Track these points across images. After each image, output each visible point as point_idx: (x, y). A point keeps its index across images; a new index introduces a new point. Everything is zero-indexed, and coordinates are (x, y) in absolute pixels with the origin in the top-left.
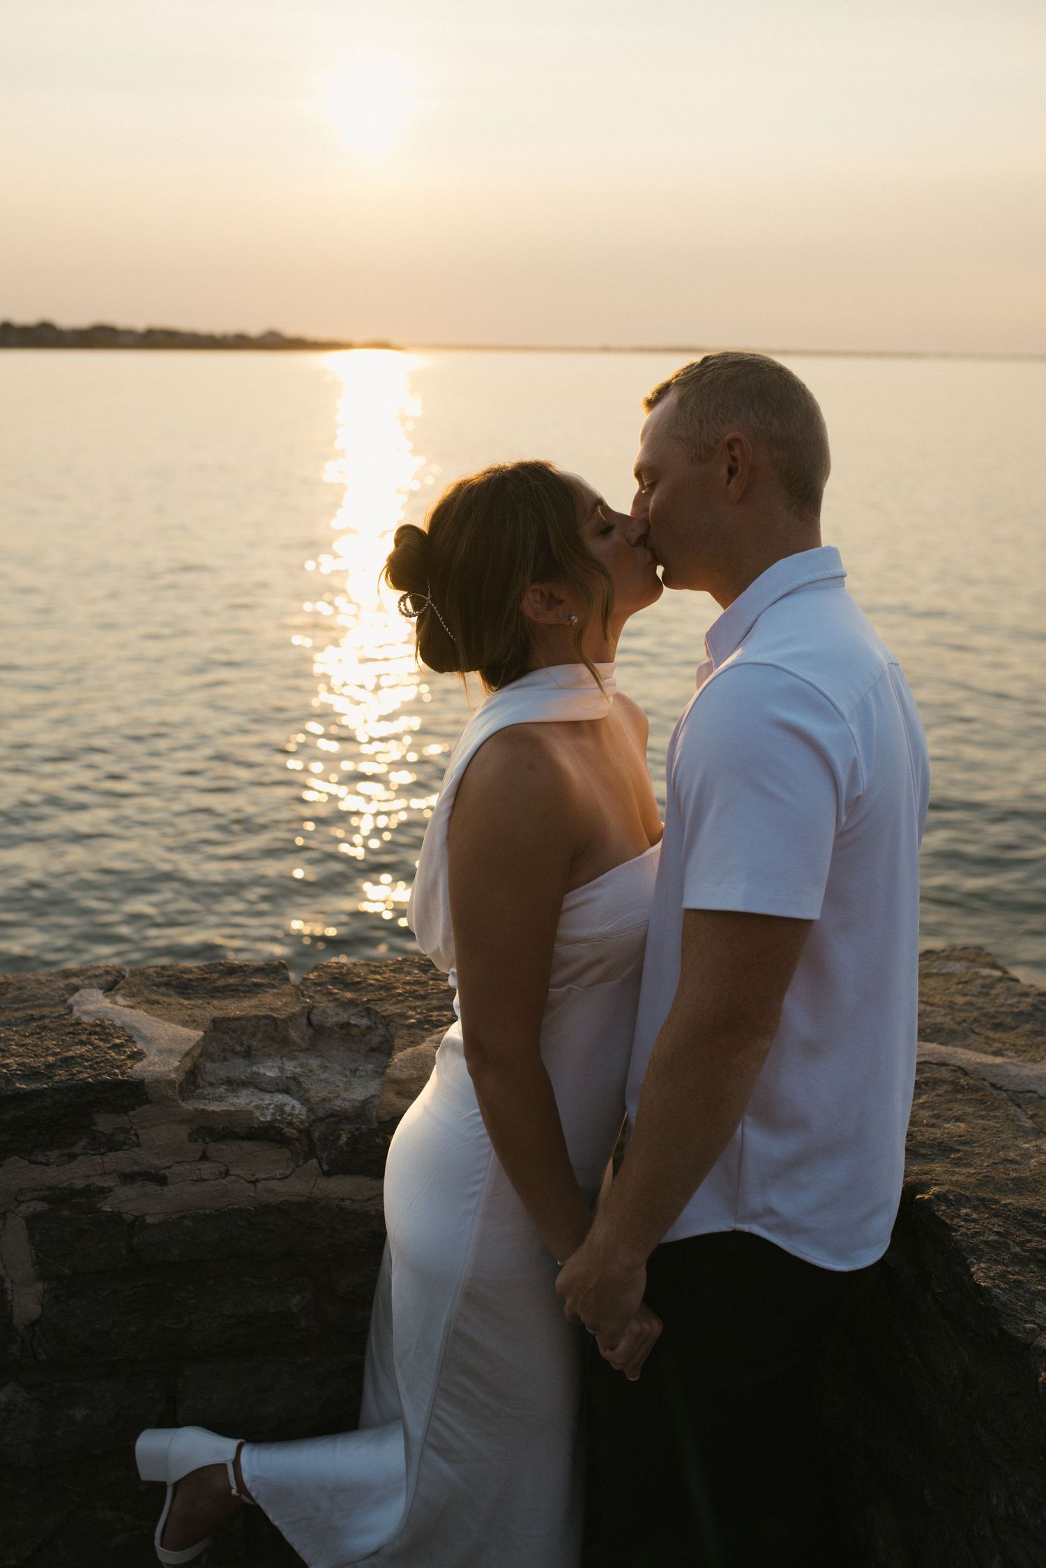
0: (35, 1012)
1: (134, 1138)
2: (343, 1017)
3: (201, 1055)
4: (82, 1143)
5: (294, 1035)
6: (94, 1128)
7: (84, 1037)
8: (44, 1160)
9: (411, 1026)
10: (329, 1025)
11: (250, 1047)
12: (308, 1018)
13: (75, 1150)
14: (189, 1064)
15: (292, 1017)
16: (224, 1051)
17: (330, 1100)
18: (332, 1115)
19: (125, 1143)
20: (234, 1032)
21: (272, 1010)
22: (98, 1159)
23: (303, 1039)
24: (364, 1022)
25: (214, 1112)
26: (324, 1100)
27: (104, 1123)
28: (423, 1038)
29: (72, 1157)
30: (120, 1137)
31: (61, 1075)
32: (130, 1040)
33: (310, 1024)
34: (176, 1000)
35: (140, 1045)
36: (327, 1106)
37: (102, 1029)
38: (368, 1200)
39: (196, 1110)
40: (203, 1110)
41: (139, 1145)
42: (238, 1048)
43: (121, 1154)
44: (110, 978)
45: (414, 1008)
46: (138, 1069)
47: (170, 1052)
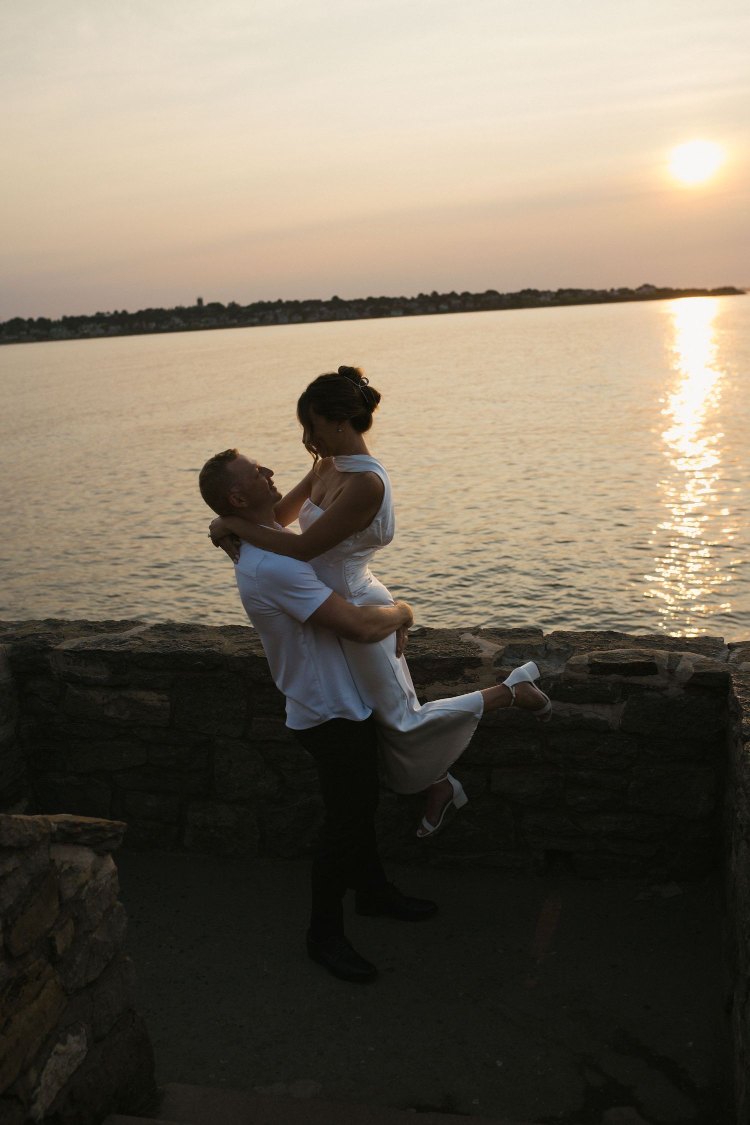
0: (448, 639)
1: (478, 678)
2: (558, 647)
3: (503, 655)
4: (460, 679)
5: (539, 652)
6: (464, 674)
7: (463, 646)
8: (447, 683)
9: (582, 650)
10: (552, 649)
11: (523, 655)
12: (546, 647)
13: (458, 681)
14: (498, 656)
15: (539, 646)
16: (513, 656)
17: (548, 672)
18: (548, 678)
19: (474, 680)
20: (517, 649)
21: (532, 643)
22: (465, 685)
23: (543, 654)
24: (566, 649)
25: (505, 671)
26: (546, 672)
27: (468, 672)
28: (585, 654)
29: (457, 684)
30: (473, 678)
31: (454, 655)
32: (479, 647)
33: (546, 649)
34: (498, 638)
35: (482, 649)
36: (547, 674)
37: (469, 644)
38: (561, 710)
39: (499, 669)
40: (501, 670)
41: (479, 681)
42: (518, 655)
43: (473, 684)
44: (476, 631)
45: (585, 645)
46: (480, 655)
47: (492, 651)
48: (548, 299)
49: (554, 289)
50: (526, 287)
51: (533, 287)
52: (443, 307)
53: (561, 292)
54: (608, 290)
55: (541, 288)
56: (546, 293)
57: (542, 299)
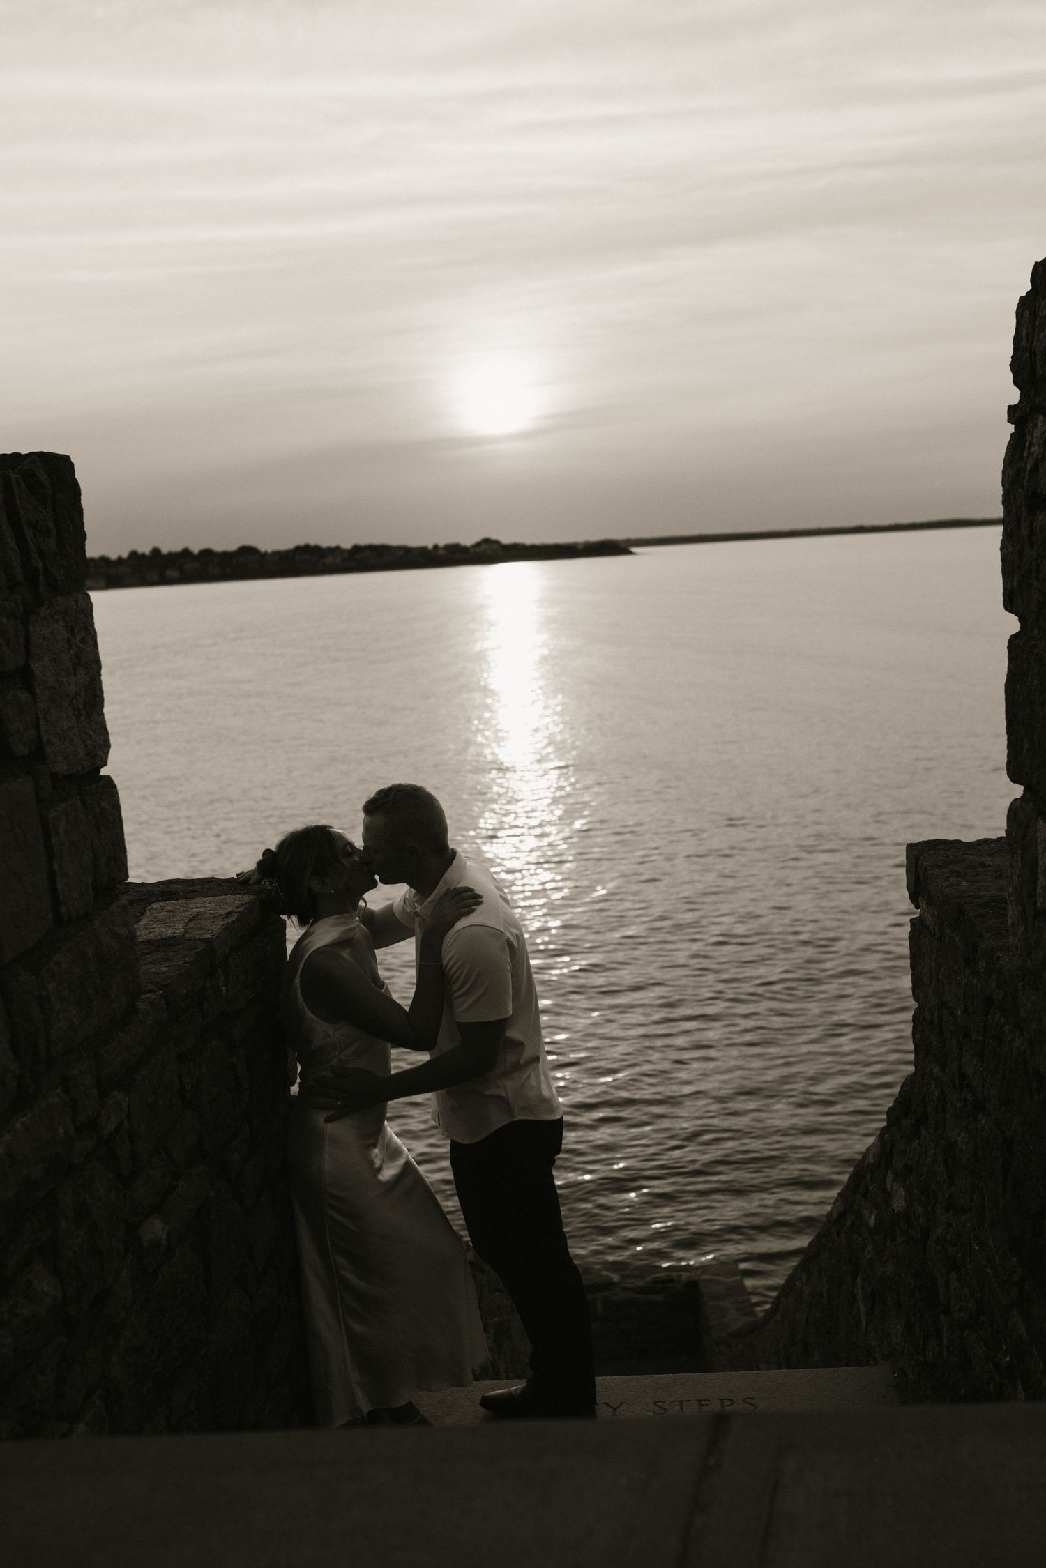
48: (338, 561)
49: (347, 545)
50: (302, 543)
51: (312, 543)
52: (171, 573)
53: (357, 549)
54: (430, 546)
55: (325, 543)
56: (336, 550)
57: (329, 560)
